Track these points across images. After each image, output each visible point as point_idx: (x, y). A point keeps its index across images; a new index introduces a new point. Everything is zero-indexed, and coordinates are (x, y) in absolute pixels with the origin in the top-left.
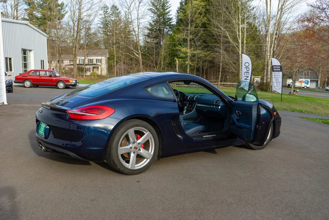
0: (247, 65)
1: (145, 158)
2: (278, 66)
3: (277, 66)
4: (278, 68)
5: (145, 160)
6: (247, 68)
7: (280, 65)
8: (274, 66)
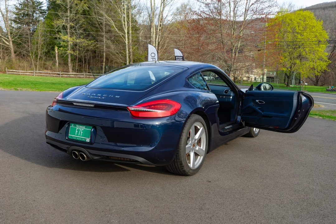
0: (153, 55)
1: (199, 155)
2: (181, 56)
3: (179, 56)
4: (180, 59)
5: (199, 157)
6: (153, 58)
7: (182, 55)
8: (177, 56)
